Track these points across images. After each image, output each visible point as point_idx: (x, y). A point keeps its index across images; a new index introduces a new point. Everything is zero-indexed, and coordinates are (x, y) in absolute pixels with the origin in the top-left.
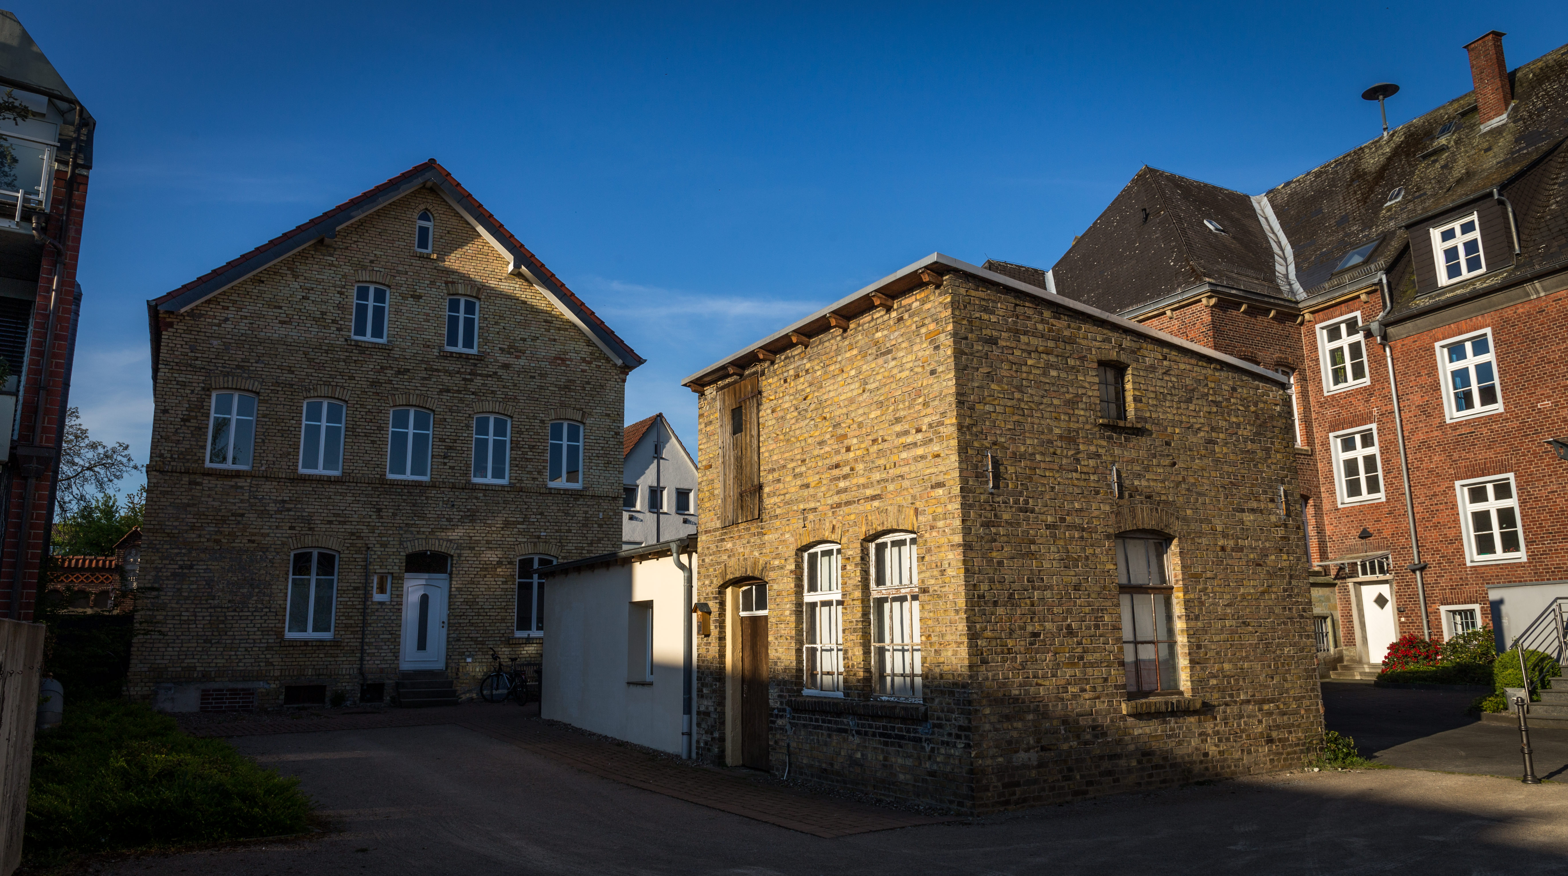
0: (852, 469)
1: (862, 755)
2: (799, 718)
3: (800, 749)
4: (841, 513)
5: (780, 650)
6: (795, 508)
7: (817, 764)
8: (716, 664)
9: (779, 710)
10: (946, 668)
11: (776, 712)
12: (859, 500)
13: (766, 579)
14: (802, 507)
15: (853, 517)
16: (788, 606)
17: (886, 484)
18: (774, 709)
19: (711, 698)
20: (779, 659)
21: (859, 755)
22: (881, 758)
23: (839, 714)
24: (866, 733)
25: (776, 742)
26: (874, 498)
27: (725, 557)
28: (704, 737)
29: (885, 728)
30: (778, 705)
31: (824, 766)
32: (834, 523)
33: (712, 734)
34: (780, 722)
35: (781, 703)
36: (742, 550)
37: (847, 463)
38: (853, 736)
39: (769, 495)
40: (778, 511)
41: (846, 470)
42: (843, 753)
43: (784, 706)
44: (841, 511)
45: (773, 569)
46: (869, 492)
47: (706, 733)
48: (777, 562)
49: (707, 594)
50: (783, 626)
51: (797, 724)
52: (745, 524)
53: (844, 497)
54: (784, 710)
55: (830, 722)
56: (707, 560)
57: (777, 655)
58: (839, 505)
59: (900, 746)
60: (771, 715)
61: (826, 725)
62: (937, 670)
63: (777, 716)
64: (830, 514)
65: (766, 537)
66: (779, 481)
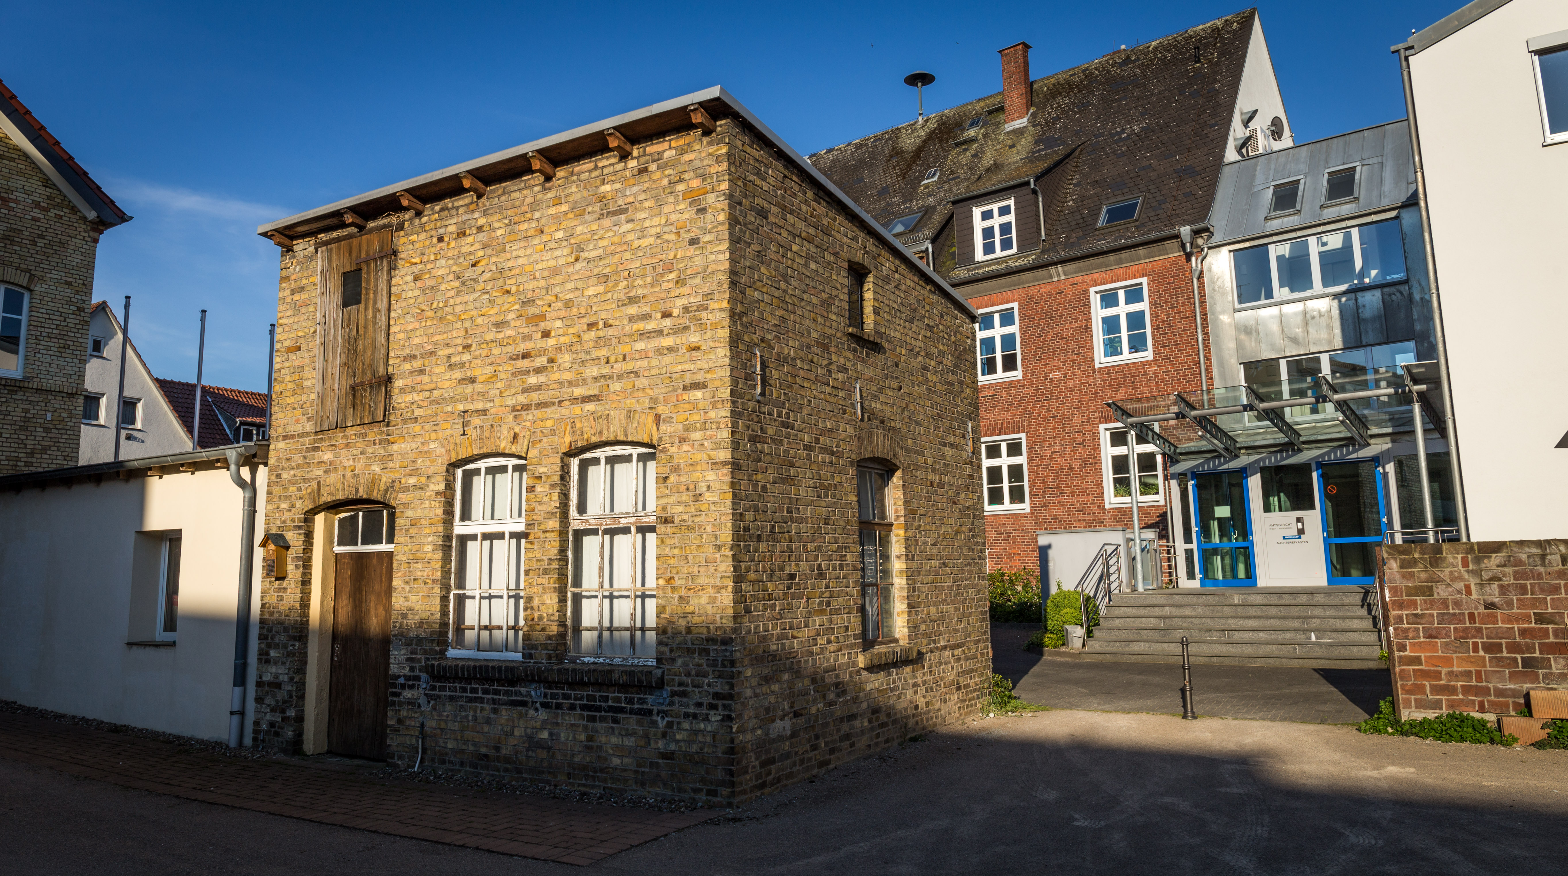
0: (551, 361)
1: (551, 734)
2: (443, 689)
3: (442, 730)
4: (530, 417)
5: (413, 598)
6: (449, 409)
7: (471, 748)
8: (295, 617)
9: (408, 678)
10: (696, 620)
11: (402, 680)
12: (560, 402)
13: (393, 503)
14: (460, 407)
15: (549, 423)
16: (430, 539)
17: (609, 382)
18: (399, 677)
19: (283, 663)
20: (411, 609)
21: (545, 735)
22: (583, 737)
23: (512, 683)
24: (559, 706)
25: (400, 721)
26: (586, 399)
27: (318, 472)
28: (268, 717)
29: (590, 698)
30: (407, 671)
31: (484, 750)
32: (517, 430)
33: (283, 711)
34: (408, 694)
35: (412, 669)
36: (351, 463)
37: (542, 352)
38: (537, 710)
39: (402, 390)
40: (418, 412)
41: (542, 361)
42: (517, 733)
43: (417, 673)
44: (529, 416)
45: (407, 489)
46: (578, 392)
47: (273, 710)
48: (412, 481)
49: (284, 522)
50: (420, 566)
51: (439, 697)
52: (359, 428)
53: (535, 397)
54: (418, 678)
55: (497, 692)
56: (285, 476)
57: (406, 604)
58: (526, 407)
59: (616, 721)
60: (394, 685)
61: (490, 696)
62: (682, 623)
63: (403, 686)
64: (511, 418)
65: (395, 447)
66: (422, 372)
